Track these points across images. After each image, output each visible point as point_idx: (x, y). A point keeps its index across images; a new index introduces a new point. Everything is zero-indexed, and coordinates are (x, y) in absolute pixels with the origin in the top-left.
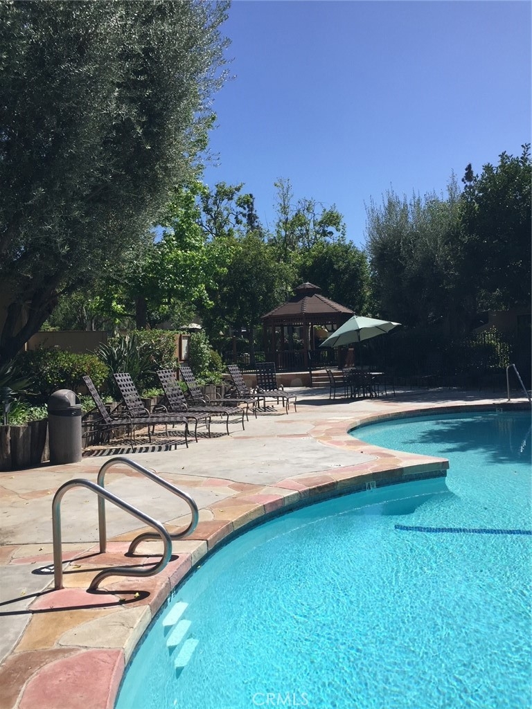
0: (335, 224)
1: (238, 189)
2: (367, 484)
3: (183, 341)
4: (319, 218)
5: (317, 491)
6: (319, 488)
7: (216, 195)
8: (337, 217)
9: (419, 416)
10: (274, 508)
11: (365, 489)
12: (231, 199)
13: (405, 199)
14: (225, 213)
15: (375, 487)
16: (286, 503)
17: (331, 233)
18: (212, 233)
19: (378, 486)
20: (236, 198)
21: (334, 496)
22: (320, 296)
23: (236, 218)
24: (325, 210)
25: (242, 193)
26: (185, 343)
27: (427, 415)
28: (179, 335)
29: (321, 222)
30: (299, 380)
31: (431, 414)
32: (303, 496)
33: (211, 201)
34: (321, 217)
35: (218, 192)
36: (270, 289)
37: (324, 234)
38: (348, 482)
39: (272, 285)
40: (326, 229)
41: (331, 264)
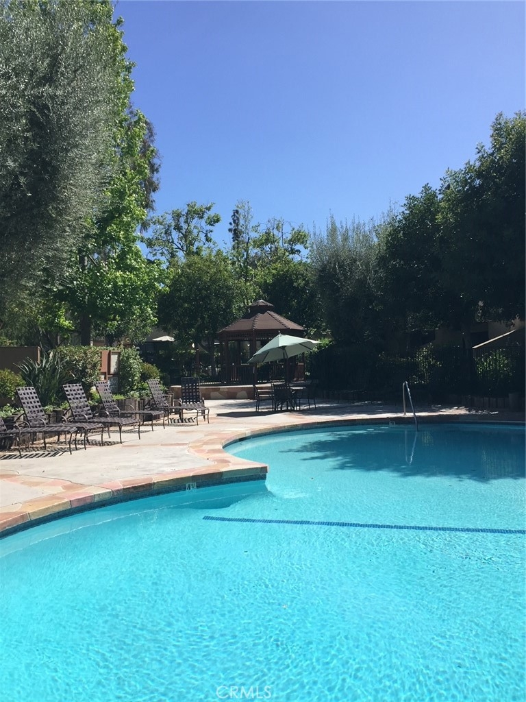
0: (303, 243)
1: (209, 209)
2: (187, 485)
3: (112, 356)
4: (289, 236)
5: (132, 490)
6: (134, 488)
7: (187, 214)
8: (305, 236)
9: (316, 428)
10: (82, 503)
11: (185, 489)
12: (202, 218)
13: (346, 224)
14: (195, 231)
15: (195, 487)
16: (96, 499)
17: (299, 251)
18: (183, 251)
19: (198, 487)
20: (206, 216)
21: (152, 495)
22: (272, 313)
23: (206, 236)
24: (293, 229)
25: (211, 213)
26: (114, 358)
27: (324, 427)
28: (108, 351)
29: (290, 241)
30: (244, 393)
31: (329, 427)
32: (116, 494)
33: (182, 219)
34: (291, 236)
35: (189, 211)
36: (229, 306)
37: (293, 252)
38: (167, 483)
39: (231, 301)
40: (294, 247)
41: (292, 282)
